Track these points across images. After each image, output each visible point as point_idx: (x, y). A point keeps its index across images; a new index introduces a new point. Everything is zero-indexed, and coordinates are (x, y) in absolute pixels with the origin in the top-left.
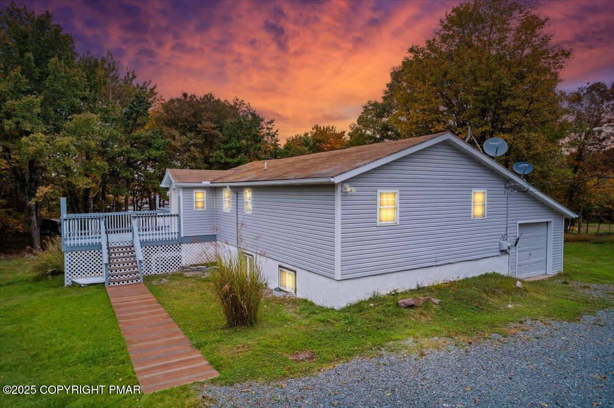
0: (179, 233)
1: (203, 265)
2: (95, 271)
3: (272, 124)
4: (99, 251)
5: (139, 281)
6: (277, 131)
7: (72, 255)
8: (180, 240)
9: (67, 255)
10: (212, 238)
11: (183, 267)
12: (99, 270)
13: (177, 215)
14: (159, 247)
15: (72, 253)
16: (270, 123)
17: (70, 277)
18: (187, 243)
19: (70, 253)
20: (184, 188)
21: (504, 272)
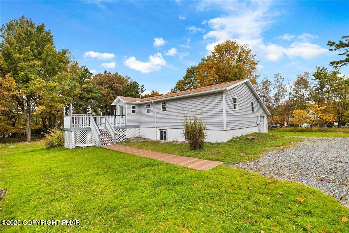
0: (125, 124)
1: (138, 137)
2: (85, 141)
3: (143, 87)
4: (89, 131)
5: (114, 143)
6: (145, 90)
7: (76, 133)
8: (126, 126)
9: (73, 133)
10: (138, 126)
11: (128, 139)
12: (89, 141)
13: (125, 116)
14: (117, 130)
15: (75, 132)
16: (142, 86)
17: (74, 144)
18: (129, 128)
19: (74, 132)
20: (128, 104)
21: (258, 132)
